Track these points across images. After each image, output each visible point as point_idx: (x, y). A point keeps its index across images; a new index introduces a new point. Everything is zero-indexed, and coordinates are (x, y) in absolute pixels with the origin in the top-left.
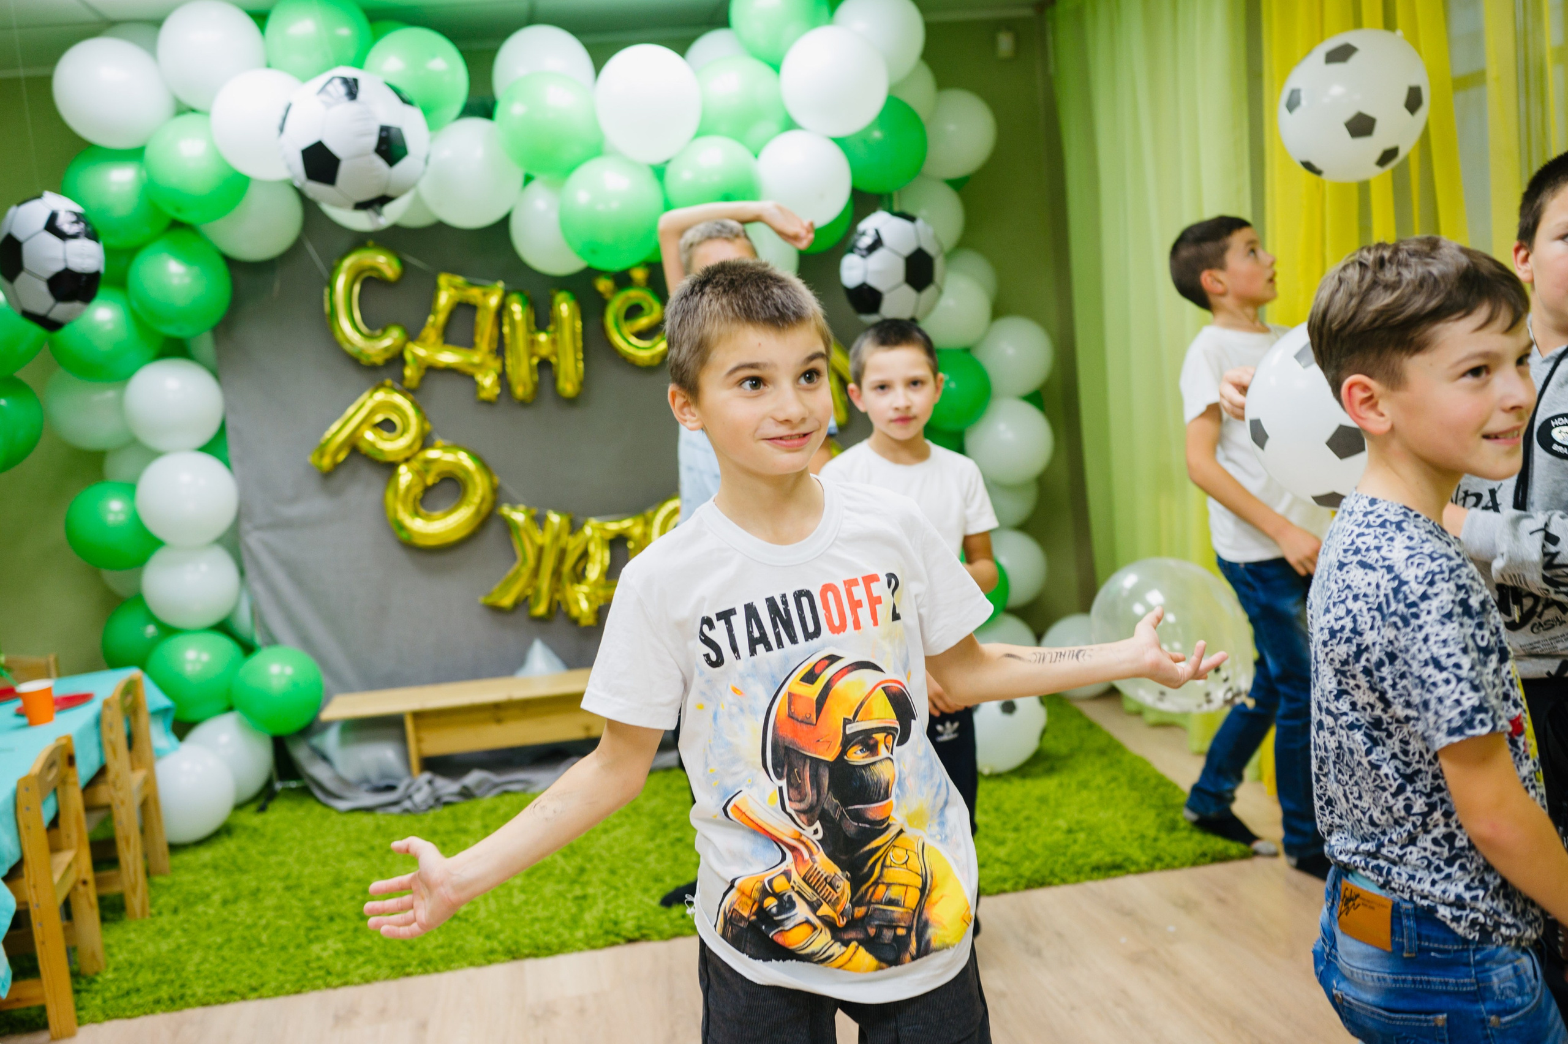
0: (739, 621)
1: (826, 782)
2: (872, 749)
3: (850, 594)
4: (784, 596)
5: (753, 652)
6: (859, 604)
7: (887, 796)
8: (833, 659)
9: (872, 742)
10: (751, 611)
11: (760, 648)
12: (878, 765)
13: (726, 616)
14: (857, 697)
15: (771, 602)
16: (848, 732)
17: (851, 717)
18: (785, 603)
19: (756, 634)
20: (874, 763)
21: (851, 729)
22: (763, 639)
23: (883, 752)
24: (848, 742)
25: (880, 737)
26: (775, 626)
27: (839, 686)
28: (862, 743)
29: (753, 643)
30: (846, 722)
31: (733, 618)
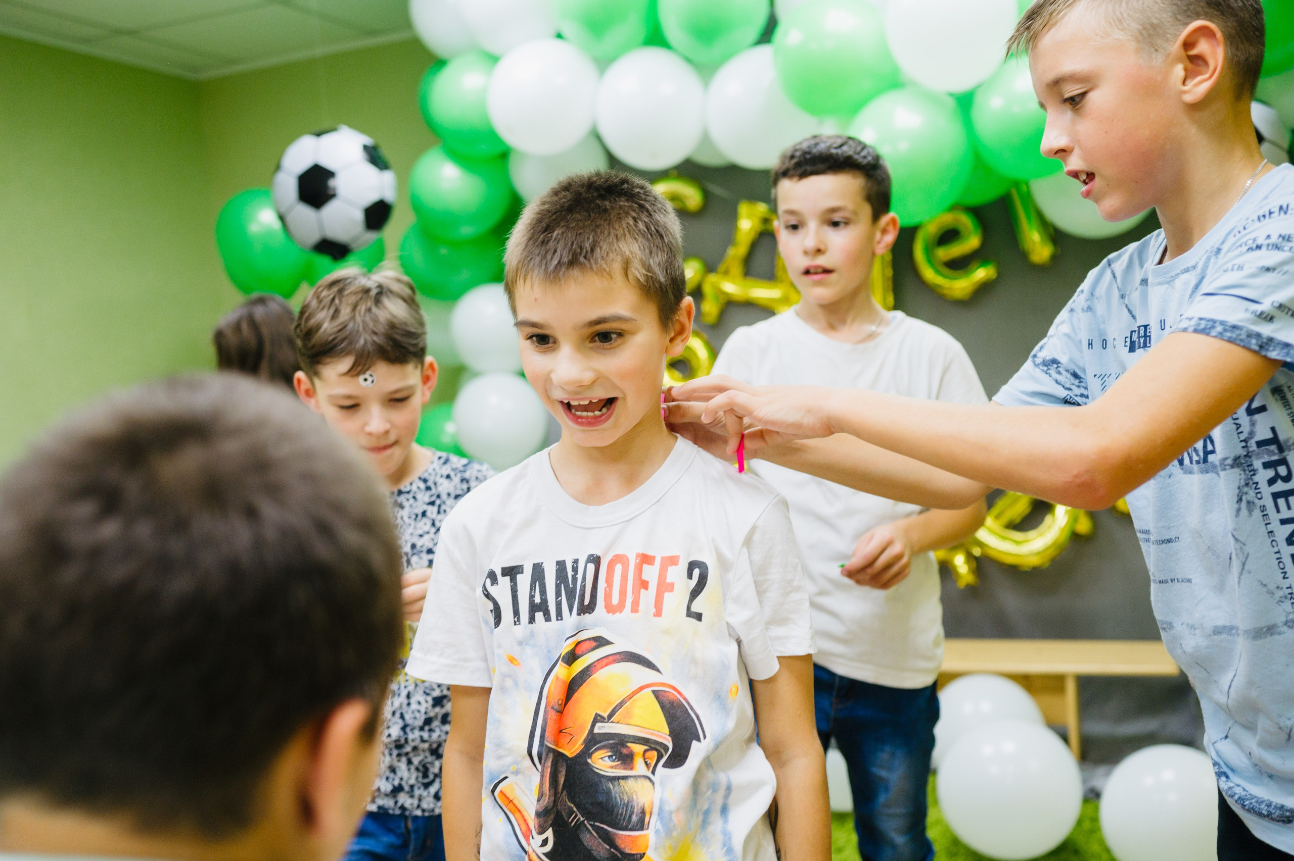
0: (524, 580)
1: (562, 780)
2: (627, 759)
3: (639, 570)
4: (576, 562)
5: (532, 620)
6: (645, 585)
7: (641, 825)
8: (600, 642)
9: (625, 751)
10: (538, 572)
11: (539, 616)
12: (631, 782)
13: (512, 572)
14: (618, 693)
15: (561, 565)
16: (596, 731)
17: (605, 715)
18: (575, 569)
19: (537, 600)
20: (625, 778)
21: (600, 729)
22: (542, 607)
23: (640, 767)
24: (593, 741)
25: (638, 749)
26: (558, 594)
27: (600, 676)
28: (612, 747)
29: (534, 608)
30: (598, 719)
31: (519, 577)
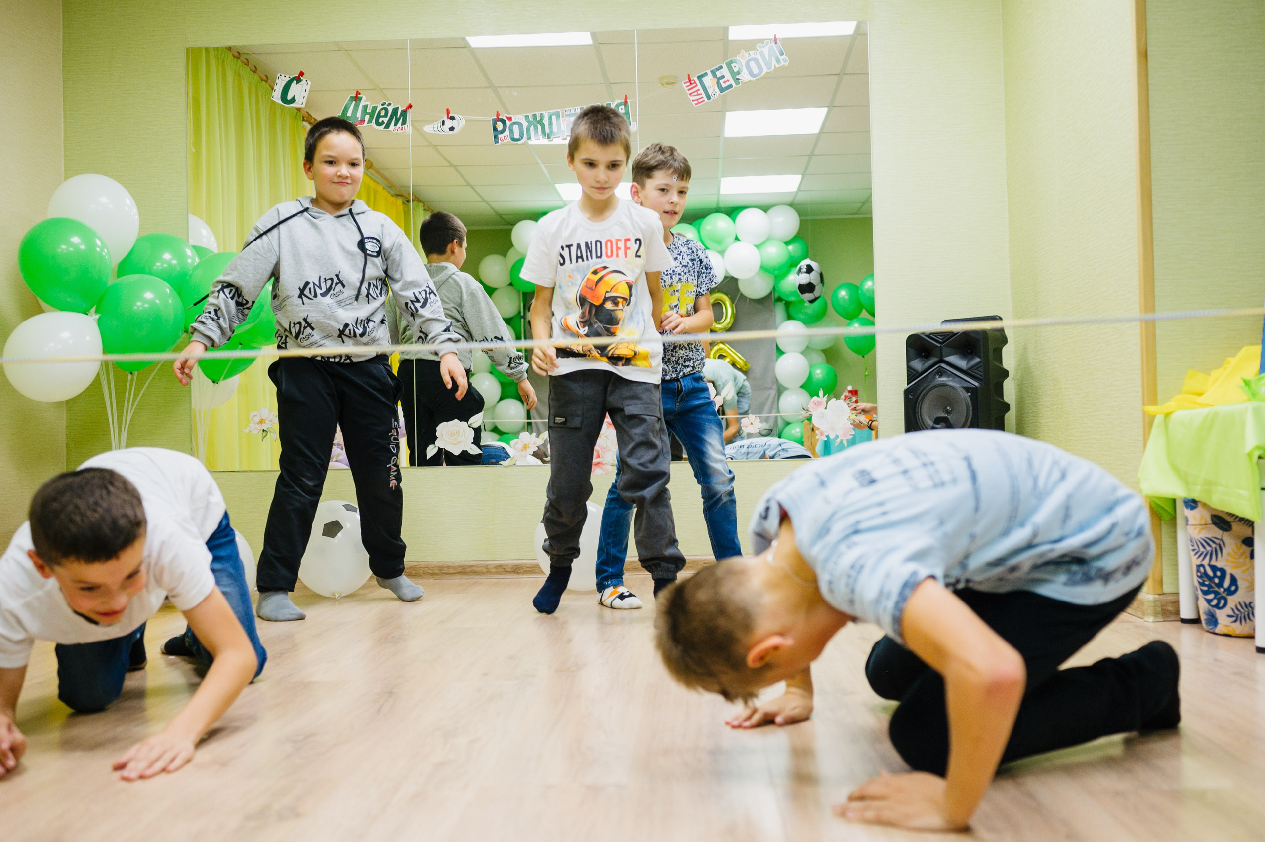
0: (574, 249)
1: (594, 312)
2: (616, 304)
3: (617, 244)
4: (591, 242)
5: (577, 261)
6: (620, 249)
7: (618, 324)
8: (605, 268)
9: (616, 301)
10: (579, 246)
11: (580, 260)
12: (618, 311)
13: (569, 247)
14: (613, 283)
15: (587, 244)
16: (607, 296)
17: (609, 291)
18: (591, 244)
19: (579, 255)
20: (616, 310)
21: (608, 295)
22: (581, 257)
23: (620, 306)
24: (606, 299)
25: (620, 300)
26: (586, 252)
27: (606, 278)
28: (612, 301)
29: (577, 258)
30: (607, 292)
31: (571, 248)
